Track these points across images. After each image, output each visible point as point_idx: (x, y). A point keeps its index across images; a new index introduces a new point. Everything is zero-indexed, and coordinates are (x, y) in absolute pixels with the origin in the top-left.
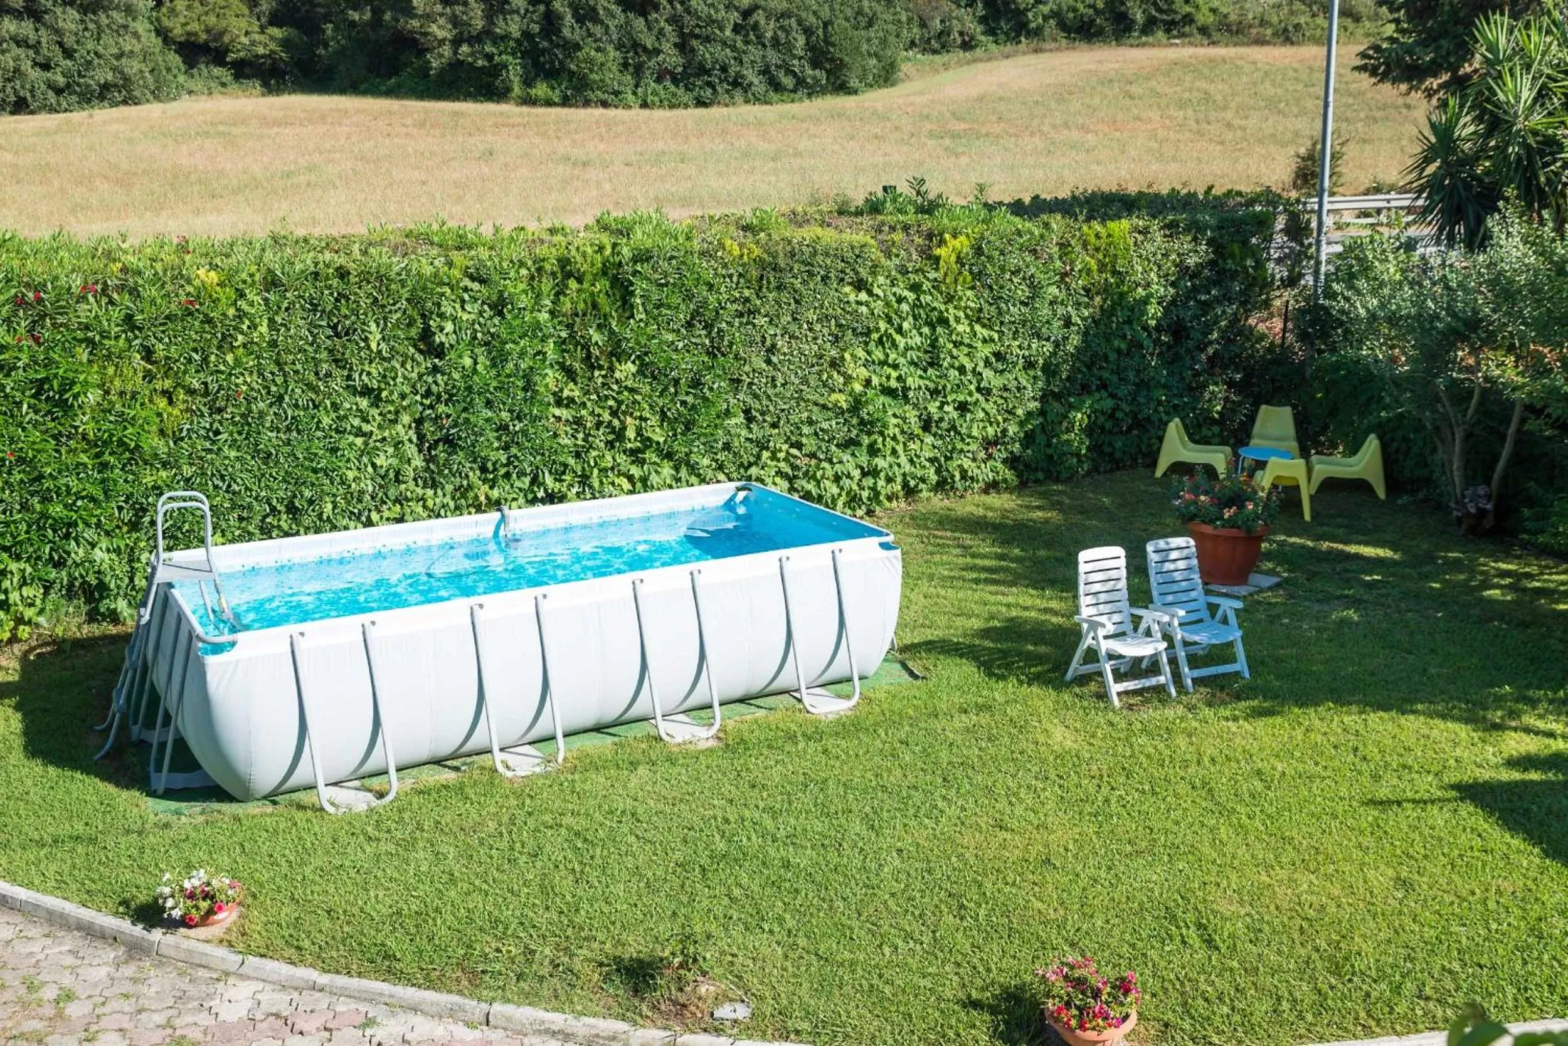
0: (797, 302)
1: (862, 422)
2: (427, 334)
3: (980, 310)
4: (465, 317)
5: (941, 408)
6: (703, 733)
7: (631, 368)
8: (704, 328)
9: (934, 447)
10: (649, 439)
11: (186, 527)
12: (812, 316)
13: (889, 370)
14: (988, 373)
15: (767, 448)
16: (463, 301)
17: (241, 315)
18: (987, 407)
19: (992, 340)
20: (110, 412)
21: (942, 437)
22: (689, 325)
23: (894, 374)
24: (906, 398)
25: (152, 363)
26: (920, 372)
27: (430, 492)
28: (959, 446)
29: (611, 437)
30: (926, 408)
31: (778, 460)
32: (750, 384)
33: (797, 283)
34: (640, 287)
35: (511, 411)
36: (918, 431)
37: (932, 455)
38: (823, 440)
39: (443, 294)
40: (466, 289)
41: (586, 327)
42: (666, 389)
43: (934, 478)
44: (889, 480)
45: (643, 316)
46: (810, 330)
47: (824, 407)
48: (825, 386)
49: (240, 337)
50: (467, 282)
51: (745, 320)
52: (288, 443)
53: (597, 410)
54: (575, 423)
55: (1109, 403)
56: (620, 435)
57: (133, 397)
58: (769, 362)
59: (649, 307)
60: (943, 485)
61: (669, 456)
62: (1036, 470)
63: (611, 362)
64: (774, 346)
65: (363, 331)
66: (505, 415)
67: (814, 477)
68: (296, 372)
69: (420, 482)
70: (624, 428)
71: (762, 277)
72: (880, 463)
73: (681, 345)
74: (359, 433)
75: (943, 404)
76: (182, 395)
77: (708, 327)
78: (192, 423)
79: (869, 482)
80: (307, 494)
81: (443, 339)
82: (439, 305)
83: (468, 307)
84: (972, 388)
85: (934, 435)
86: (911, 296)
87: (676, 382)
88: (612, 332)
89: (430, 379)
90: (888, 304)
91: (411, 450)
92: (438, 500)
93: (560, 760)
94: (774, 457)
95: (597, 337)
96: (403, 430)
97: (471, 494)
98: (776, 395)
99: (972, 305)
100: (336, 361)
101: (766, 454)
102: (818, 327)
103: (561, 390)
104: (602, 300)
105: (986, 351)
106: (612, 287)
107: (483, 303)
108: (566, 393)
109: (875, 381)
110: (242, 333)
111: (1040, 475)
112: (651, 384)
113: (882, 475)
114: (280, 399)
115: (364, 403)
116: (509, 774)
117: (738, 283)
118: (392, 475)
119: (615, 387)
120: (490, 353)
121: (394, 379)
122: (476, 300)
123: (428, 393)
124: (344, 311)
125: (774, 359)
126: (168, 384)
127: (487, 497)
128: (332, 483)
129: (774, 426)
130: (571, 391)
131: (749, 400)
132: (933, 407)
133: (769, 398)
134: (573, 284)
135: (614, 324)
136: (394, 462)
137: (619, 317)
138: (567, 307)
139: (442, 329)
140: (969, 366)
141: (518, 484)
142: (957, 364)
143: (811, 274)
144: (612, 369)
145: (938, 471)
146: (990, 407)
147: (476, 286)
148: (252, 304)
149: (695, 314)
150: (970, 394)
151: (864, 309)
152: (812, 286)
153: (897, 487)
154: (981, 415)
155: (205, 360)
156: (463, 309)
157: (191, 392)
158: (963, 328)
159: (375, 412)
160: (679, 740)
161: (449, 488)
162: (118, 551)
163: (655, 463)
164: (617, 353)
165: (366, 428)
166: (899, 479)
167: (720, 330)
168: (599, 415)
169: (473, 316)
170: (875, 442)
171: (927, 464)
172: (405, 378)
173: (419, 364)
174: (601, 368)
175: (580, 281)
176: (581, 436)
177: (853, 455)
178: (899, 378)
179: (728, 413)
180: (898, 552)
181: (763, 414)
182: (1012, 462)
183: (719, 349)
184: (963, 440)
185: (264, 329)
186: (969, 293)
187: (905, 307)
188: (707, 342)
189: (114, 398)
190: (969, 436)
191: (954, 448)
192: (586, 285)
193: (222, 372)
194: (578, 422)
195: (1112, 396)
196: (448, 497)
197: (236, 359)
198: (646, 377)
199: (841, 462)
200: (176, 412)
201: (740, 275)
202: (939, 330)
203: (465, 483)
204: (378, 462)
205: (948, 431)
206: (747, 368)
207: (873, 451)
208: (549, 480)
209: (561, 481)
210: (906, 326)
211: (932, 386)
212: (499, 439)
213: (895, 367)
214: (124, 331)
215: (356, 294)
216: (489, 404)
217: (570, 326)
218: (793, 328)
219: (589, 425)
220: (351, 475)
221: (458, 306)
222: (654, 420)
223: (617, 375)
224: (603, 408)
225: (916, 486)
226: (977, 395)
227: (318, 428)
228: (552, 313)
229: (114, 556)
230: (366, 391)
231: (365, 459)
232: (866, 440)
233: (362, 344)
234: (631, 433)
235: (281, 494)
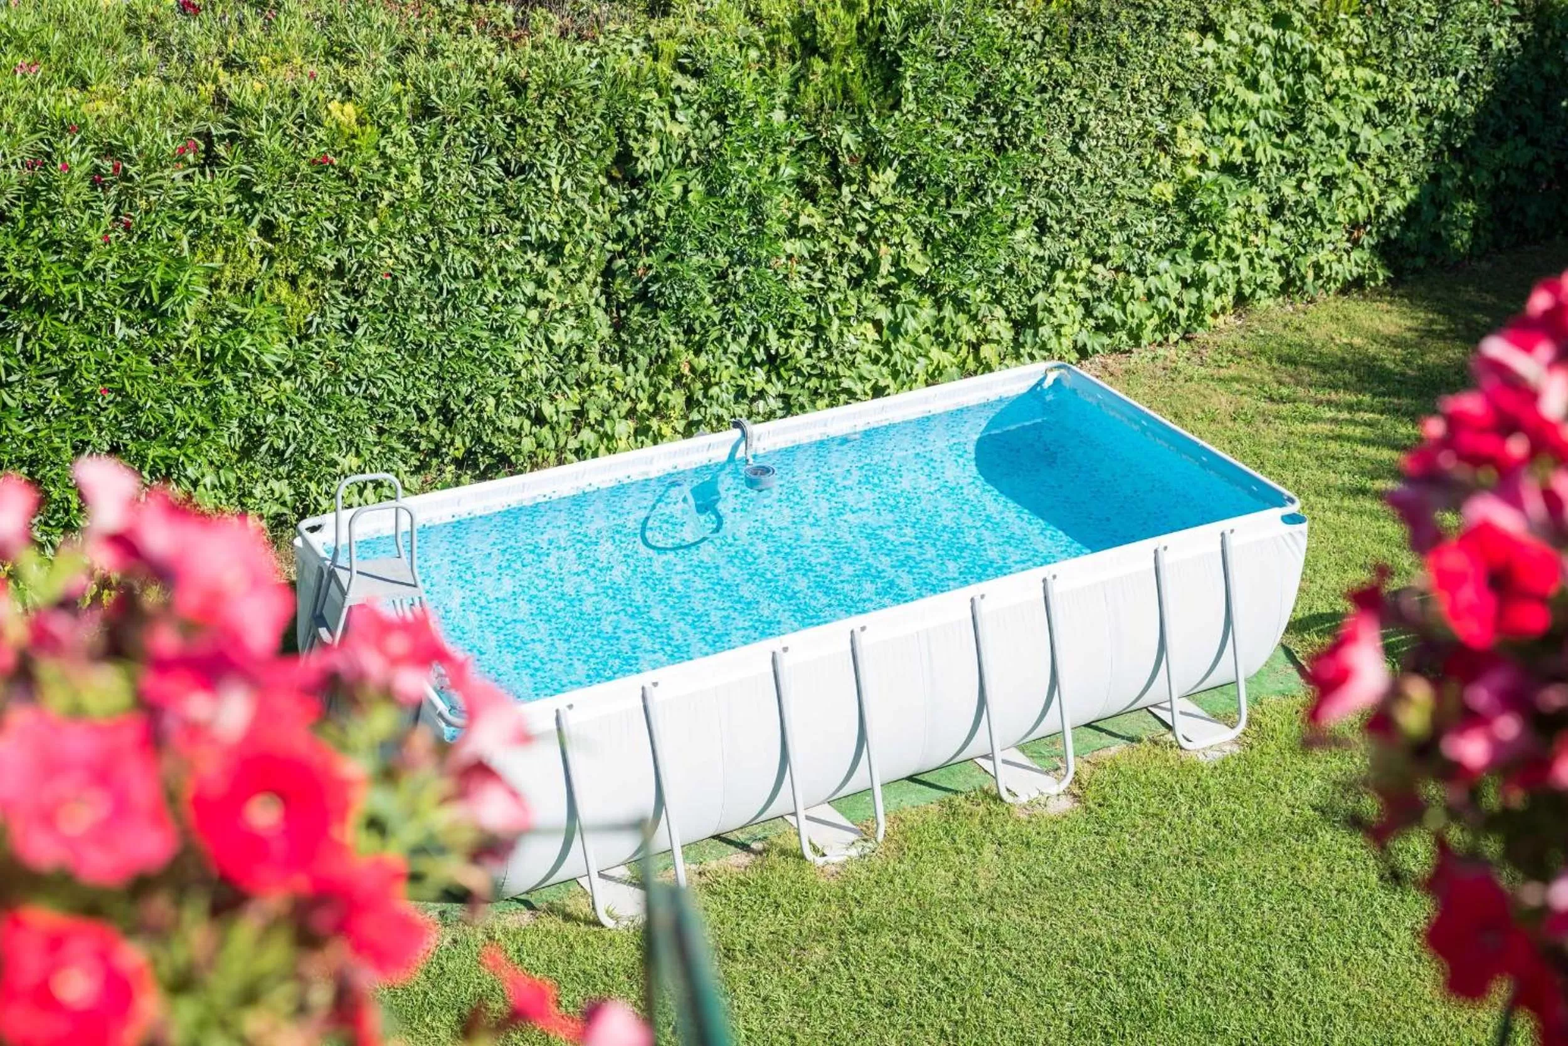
0: (1121, 64)
1: (1193, 219)
2: (625, 158)
3: (1367, 45)
4: (676, 130)
5: (1299, 187)
6: (1053, 786)
7: (890, 176)
8: (994, 114)
9: (1282, 239)
10: (908, 271)
11: (313, 450)
12: (1139, 80)
13: (1233, 140)
14: (1367, 132)
15: (1063, 267)
16: (673, 107)
17: (388, 163)
18: (1360, 179)
19: (1376, 85)
20: (220, 312)
21: (1294, 224)
22: (974, 111)
23: (1240, 145)
24: (1252, 174)
25: (273, 241)
26: (1275, 139)
27: (617, 368)
28: (1317, 235)
29: (857, 271)
30: (1278, 189)
31: (1074, 281)
32: (1048, 184)
33: (1124, 39)
34: (912, 67)
35: (730, 253)
36: (1263, 221)
37: (1279, 253)
38: (1137, 246)
39: (648, 102)
40: (678, 90)
41: (832, 123)
42: (934, 203)
43: (1277, 280)
44: (1219, 291)
45: (912, 106)
46: (1135, 99)
47: (1143, 203)
48: (1147, 175)
49: (387, 195)
50: (679, 80)
51: (1047, 96)
52: (442, 326)
53: (843, 239)
54: (813, 259)
55: (1526, 154)
56: (870, 270)
57: (248, 288)
58: (1074, 150)
59: (922, 92)
60: (1290, 286)
61: (933, 290)
62: (1414, 255)
63: (865, 172)
64: (1084, 127)
65: (543, 165)
66: (723, 261)
67: (1118, 297)
68: (456, 232)
69: (607, 357)
70: (877, 260)
71: (1076, 30)
72: (1209, 268)
73: (960, 140)
74: (532, 302)
75: (1300, 181)
76: (310, 278)
77: (998, 112)
78: (323, 315)
79: (1191, 296)
80: (465, 389)
81: (647, 165)
82: (642, 118)
83: (680, 116)
84: (1343, 155)
85: (1285, 223)
86: (1272, 33)
87: (949, 190)
88: (868, 132)
89: (626, 220)
90: (1242, 51)
91: (598, 315)
92: (629, 379)
93: (880, 838)
94: (1070, 279)
95: (848, 139)
96: (587, 292)
97: (671, 367)
98: (1081, 195)
99: (1357, 41)
100: (508, 210)
101: (1060, 275)
102: (1144, 95)
103: (796, 216)
104: (855, 85)
105: (1368, 101)
106: (870, 65)
107: (700, 107)
108: (804, 221)
109: (1214, 159)
110: (389, 189)
111: (1420, 262)
112: (915, 197)
113: (1211, 286)
114: (435, 269)
115: (540, 262)
116: (820, 861)
117: (1043, 44)
118: (573, 354)
119: (868, 205)
120: (705, 175)
121: (580, 225)
122: (690, 104)
123: (621, 236)
124: (521, 141)
125: (1083, 147)
126: (293, 267)
127: (693, 370)
128: (496, 370)
129: (1074, 236)
130: (811, 216)
131: (1043, 204)
132: (1288, 189)
133: (1071, 199)
134: (819, 65)
135: (872, 118)
136: (577, 336)
137: (880, 107)
138: (809, 101)
139: (645, 151)
140: (1344, 126)
141: (734, 348)
142: (1327, 122)
143: (1144, 22)
144: (865, 182)
145: (1283, 272)
146: (1365, 178)
147: (689, 84)
148: (398, 144)
149: (983, 95)
150: (1340, 164)
151: (1209, 62)
152: (1143, 39)
153: (1228, 299)
154: (1352, 190)
155: (341, 231)
156: (673, 117)
157: (321, 273)
158: (1340, 73)
159: (554, 273)
160: (1023, 799)
161: (643, 361)
162: (225, 488)
163: (912, 302)
164: (873, 160)
165: (542, 295)
166: (1232, 290)
167: (1016, 114)
168: (844, 246)
169: (686, 128)
170: (1206, 241)
171: (1271, 265)
172: (595, 223)
173: (611, 199)
174: (851, 182)
175: (826, 58)
176: (818, 275)
177: (1173, 260)
178: (1246, 151)
179: (1014, 225)
180: (1304, 527)
181: (1059, 221)
182: (1386, 250)
183: (1010, 140)
184: (1323, 227)
185: (416, 179)
186: (1355, 23)
187: (1264, 50)
188: (995, 132)
189: (225, 293)
190: (1331, 221)
191: (1311, 240)
192: (835, 66)
193: (363, 244)
194: (817, 258)
195: (1533, 142)
196: (641, 373)
197: (380, 223)
198: (909, 186)
199: (1156, 273)
200: (303, 301)
201: (1047, 32)
202: (1309, 77)
203: (663, 352)
204: (556, 338)
205: (1305, 216)
206: (1045, 163)
207: (1200, 253)
208: (772, 336)
209: (788, 336)
210: (1264, 77)
211: (1289, 157)
212: (712, 291)
213: (1244, 134)
214: (239, 202)
215: (535, 116)
216: (702, 246)
217: (809, 127)
218: (1113, 101)
219: (830, 260)
220: (520, 359)
221: (666, 114)
222: (913, 247)
223: (873, 188)
224: (850, 235)
225: (1253, 294)
226: (1349, 165)
227: (480, 302)
228: (788, 107)
229: (221, 494)
230: (542, 245)
231: (539, 337)
232: (1193, 240)
233: (543, 185)
234: (885, 267)
235: (431, 393)
